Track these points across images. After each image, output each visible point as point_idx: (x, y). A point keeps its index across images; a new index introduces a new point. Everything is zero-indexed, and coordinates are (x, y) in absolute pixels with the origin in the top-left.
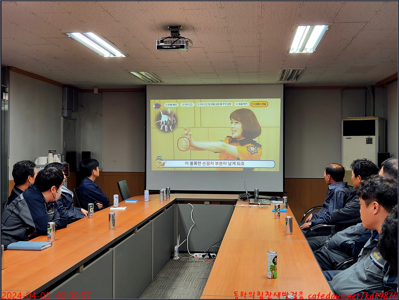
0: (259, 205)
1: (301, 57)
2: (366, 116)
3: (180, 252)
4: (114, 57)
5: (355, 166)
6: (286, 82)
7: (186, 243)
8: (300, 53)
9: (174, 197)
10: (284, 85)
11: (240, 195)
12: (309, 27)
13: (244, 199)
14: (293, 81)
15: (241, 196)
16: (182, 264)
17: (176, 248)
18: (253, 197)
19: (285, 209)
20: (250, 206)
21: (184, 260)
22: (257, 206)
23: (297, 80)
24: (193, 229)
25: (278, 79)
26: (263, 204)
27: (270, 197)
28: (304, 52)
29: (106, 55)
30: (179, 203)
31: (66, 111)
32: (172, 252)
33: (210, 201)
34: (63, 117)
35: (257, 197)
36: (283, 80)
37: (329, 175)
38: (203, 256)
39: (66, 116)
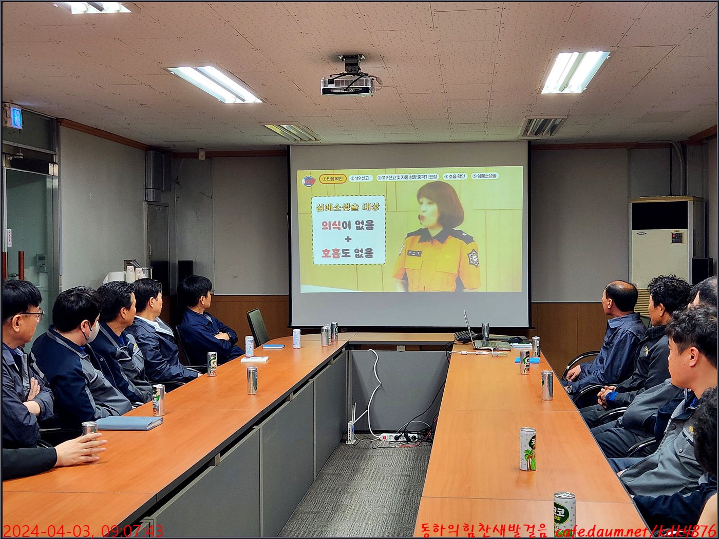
0: (491, 350)
1: (562, 99)
2: (671, 195)
3: (356, 432)
4: (242, 102)
5: (655, 288)
6: (534, 138)
7: (366, 416)
8: (561, 93)
9: (344, 338)
10: (529, 142)
11: (457, 334)
12: (576, 54)
13: (466, 341)
14: (544, 136)
15: (458, 337)
16: (361, 452)
17: (351, 425)
18: (480, 338)
19: (537, 359)
20: (477, 352)
21: (364, 446)
22: (488, 353)
23: (553, 134)
24: (377, 392)
25: (519, 134)
26: (498, 350)
27: (509, 337)
28: (567, 91)
29: (229, 99)
30: (353, 348)
31: (151, 192)
32: (344, 432)
33: (405, 345)
34: (147, 201)
35: (487, 337)
36: (528, 135)
37: (611, 300)
38: (397, 438)
39: (152, 200)
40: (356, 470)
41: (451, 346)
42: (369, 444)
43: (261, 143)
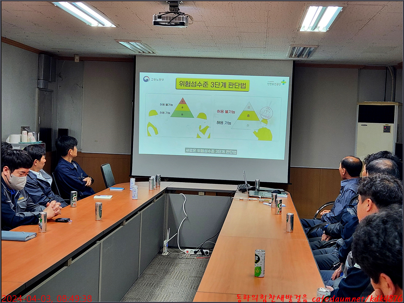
0: (259, 198)
2: (385, 101)
3: (169, 247)
4: (103, 26)
6: (297, 59)
7: (176, 237)
8: (312, 31)
9: (165, 185)
10: (294, 61)
12: (321, 7)
13: (243, 191)
14: (303, 58)
15: (239, 188)
16: (172, 261)
17: (165, 242)
18: (253, 189)
20: (250, 199)
21: (174, 256)
23: (309, 57)
24: (185, 221)
25: (287, 56)
26: (264, 198)
27: (272, 189)
28: (316, 30)
29: (94, 24)
30: (170, 192)
31: (41, 82)
32: (161, 247)
33: (204, 192)
34: (39, 88)
35: (258, 188)
36: (293, 57)
38: (195, 252)
39: (42, 88)
40: (166, 272)
41: (234, 194)
42: (177, 256)
43: (117, 53)
